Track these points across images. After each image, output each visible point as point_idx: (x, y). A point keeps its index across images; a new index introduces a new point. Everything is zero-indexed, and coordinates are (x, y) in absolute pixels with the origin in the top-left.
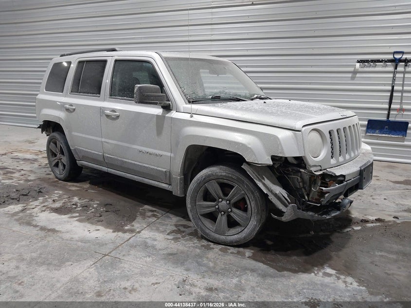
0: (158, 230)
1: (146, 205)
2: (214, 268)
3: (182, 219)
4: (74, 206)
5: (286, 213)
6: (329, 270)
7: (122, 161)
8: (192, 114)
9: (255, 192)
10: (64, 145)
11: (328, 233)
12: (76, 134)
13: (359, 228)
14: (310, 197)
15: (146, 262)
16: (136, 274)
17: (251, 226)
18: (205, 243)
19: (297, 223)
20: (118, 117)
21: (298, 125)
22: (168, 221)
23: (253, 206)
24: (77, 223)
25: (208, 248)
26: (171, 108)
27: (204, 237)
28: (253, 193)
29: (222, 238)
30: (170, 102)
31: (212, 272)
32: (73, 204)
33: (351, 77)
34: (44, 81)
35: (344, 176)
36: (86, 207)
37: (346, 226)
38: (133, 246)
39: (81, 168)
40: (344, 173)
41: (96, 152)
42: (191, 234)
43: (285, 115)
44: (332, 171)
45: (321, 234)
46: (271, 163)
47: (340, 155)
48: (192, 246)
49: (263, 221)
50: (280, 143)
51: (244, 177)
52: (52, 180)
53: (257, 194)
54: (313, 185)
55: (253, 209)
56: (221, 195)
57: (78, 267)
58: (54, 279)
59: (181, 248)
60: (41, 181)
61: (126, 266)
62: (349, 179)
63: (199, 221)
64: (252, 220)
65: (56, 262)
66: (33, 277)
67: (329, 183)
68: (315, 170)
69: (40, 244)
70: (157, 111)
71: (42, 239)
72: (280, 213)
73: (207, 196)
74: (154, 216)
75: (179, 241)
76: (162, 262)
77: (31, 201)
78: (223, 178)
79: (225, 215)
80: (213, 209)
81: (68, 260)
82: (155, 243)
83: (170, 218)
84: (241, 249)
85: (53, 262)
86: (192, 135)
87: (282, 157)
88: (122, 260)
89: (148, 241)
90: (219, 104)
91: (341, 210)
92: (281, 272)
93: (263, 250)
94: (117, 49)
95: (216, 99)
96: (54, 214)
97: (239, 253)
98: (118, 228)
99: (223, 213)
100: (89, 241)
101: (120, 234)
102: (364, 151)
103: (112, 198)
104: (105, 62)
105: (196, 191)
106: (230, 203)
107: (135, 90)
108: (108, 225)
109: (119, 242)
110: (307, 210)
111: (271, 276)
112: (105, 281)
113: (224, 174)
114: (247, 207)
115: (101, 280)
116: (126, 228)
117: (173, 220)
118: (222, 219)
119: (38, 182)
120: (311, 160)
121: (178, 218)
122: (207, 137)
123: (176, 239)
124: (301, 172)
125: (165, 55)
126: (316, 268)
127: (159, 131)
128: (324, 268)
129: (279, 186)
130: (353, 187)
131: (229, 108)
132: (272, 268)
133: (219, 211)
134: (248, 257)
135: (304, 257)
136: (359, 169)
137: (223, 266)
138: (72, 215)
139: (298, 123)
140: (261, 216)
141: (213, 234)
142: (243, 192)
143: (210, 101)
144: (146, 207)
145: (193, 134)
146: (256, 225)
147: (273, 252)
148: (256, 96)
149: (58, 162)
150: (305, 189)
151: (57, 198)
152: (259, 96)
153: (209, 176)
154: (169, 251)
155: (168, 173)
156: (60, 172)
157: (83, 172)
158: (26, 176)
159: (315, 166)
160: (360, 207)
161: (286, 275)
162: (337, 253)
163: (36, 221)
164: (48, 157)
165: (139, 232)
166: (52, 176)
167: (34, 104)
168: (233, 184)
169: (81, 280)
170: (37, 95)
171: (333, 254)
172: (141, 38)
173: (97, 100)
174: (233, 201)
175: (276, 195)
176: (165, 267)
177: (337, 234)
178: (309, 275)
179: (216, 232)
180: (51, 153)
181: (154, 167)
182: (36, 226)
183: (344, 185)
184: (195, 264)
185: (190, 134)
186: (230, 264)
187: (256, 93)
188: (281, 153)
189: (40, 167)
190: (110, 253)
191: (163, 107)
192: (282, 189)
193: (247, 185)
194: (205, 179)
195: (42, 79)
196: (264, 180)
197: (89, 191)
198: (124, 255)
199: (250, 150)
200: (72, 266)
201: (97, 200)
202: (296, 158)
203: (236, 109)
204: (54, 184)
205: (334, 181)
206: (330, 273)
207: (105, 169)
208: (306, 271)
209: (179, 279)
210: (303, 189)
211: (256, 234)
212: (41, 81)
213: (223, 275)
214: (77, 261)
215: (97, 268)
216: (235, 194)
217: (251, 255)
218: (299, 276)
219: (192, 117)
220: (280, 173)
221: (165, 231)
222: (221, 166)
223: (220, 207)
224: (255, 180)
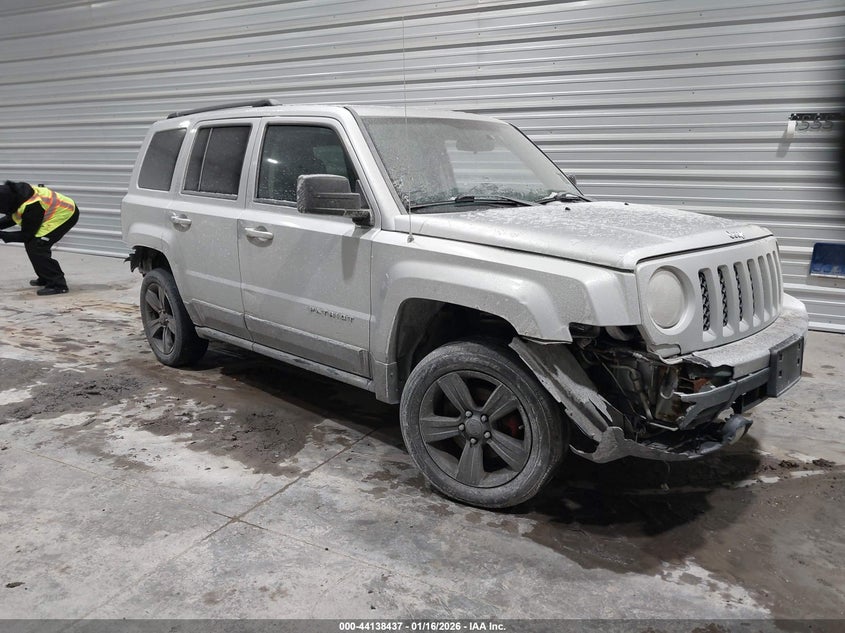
0: (344, 471)
1: (327, 417)
2: (449, 554)
3: (397, 449)
4: (186, 418)
5: (600, 446)
6: (695, 570)
7: (279, 329)
8: (411, 235)
9: (539, 397)
10: (171, 295)
11: (705, 490)
12: (193, 273)
13: (774, 480)
14: (657, 412)
15: (312, 537)
16: (290, 561)
17: (531, 470)
18: (437, 501)
19: (625, 466)
20: (270, 240)
21: (629, 258)
22: (367, 454)
23: (534, 427)
24: (188, 453)
25: (443, 513)
26: (371, 222)
27: (435, 489)
28: (534, 401)
29: (472, 492)
30: (369, 211)
31: (445, 563)
32: (184, 414)
33: (778, 151)
34: (138, 166)
35: (730, 369)
36: (207, 421)
37: (744, 476)
38: (289, 504)
39: (205, 341)
40: (729, 362)
41: (231, 310)
42: (411, 482)
43: (603, 236)
44: (703, 357)
45: (687, 489)
46: (569, 339)
47: (725, 322)
48: (409, 507)
49: (555, 460)
50: (588, 297)
51: (515, 367)
52: (149, 365)
53: (543, 403)
54: (662, 387)
55: (535, 435)
56: (470, 403)
57: (178, 542)
58: (128, 565)
59: (387, 509)
60: (128, 365)
61: (271, 543)
62: (742, 374)
63: (426, 455)
64: (532, 456)
65: (136, 530)
66: (88, 559)
67: (695, 382)
68: (666, 355)
69: (110, 493)
70: (344, 228)
71: (117, 481)
72: (591, 445)
73: (442, 406)
74: (341, 441)
75: (384, 496)
76: (344, 538)
77: (106, 407)
78: (473, 367)
79: (479, 445)
80: (452, 432)
81: (160, 528)
82: (336, 498)
83: (373, 446)
84: (511, 518)
85: (132, 530)
86: (410, 278)
87: (593, 327)
88: (264, 531)
89: (321, 492)
90: (469, 214)
91: (724, 442)
92: (589, 568)
93: (558, 521)
94: (272, 101)
95: (466, 203)
96: (146, 432)
97: (504, 524)
98: (267, 466)
99: (473, 440)
100: (205, 490)
101: (268, 477)
102: (788, 313)
103: (263, 403)
104: (248, 128)
105: (419, 393)
106: (487, 421)
107: (299, 186)
108: (246, 457)
109: (264, 493)
110: (652, 440)
111: (567, 577)
112: (226, 573)
113: (475, 359)
114: (523, 430)
115: (219, 571)
116: (282, 465)
117: (376, 453)
118: (472, 453)
119: (124, 368)
120: (656, 333)
121: (388, 447)
122: (441, 283)
123: (378, 492)
124: (635, 358)
125: (363, 112)
126: (667, 564)
127: (348, 268)
128: (684, 564)
129: (587, 386)
130: (753, 391)
131: (486, 221)
132: (572, 559)
133: (465, 435)
134: (523, 535)
135: (645, 540)
136: (768, 353)
137: (468, 551)
138: (179, 437)
139: (629, 254)
140: (552, 451)
141: (453, 483)
142: (514, 398)
143: (453, 207)
144: (328, 422)
145: (412, 276)
146: (541, 468)
147: (577, 526)
148: (554, 195)
149: (162, 328)
150: (647, 395)
151: (154, 401)
152: (561, 194)
153: (444, 363)
154: (362, 515)
155: (365, 356)
156: (166, 349)
157: (208, 349)
158: (102, 355)
159: (666, 346)
160: (781, 434)
161: (599, 576)
162: (716, 533)
163: (109, 446)
164: (144, 319)
165: (306, 474)
166: (151, 357)
167: (119, 211)
168: (495, 381)
169: (179, 568)
170: (125, 193)
171: (707, 535)
172: (336, 77)
173: (232, 206)
174: (493, 417)
175: (581, 407)
176: (350, 549)
177: (722, 492)
178: (651, 578)
179: (459, 479)
180: (149, 312)
181: (338, 343)
182: (108, 456)
183: (729, 388)
184: (411, 545)
185: (407, 276)
186: (485, 548)
187: (555, 189)
188: (589, 318)
189: (131, 337)
190: (243, 515)
191: (357, 221)
192: (594, 394)
193: (521, 383)
194: (435, 369)
195: (133, 163)
196: (556, 374)
197: (218, 387)
198: (270, 521)
199: (525, 312)
200: (166, 539)
201: (232, 407)
202: (624, 329)
203: (501, 223)
204: (153, 373)
205: (707, 378)
206: (697, 575)
207: (248, 344)
208: (644, 568)
209: (373, 576)
210: (641, 394)
211: (541, 487)
212: (132, 166)
213: (466, 570)
214: (178, 529)
215: (214, 545)
216: (498, 402)
217: (530, 530)
218: (627, 578)
219: (411, 240)
220: (594, 359)
221: (359, 473)
222: (469, 344)
223: (468, 428)
224: (537, 374)
